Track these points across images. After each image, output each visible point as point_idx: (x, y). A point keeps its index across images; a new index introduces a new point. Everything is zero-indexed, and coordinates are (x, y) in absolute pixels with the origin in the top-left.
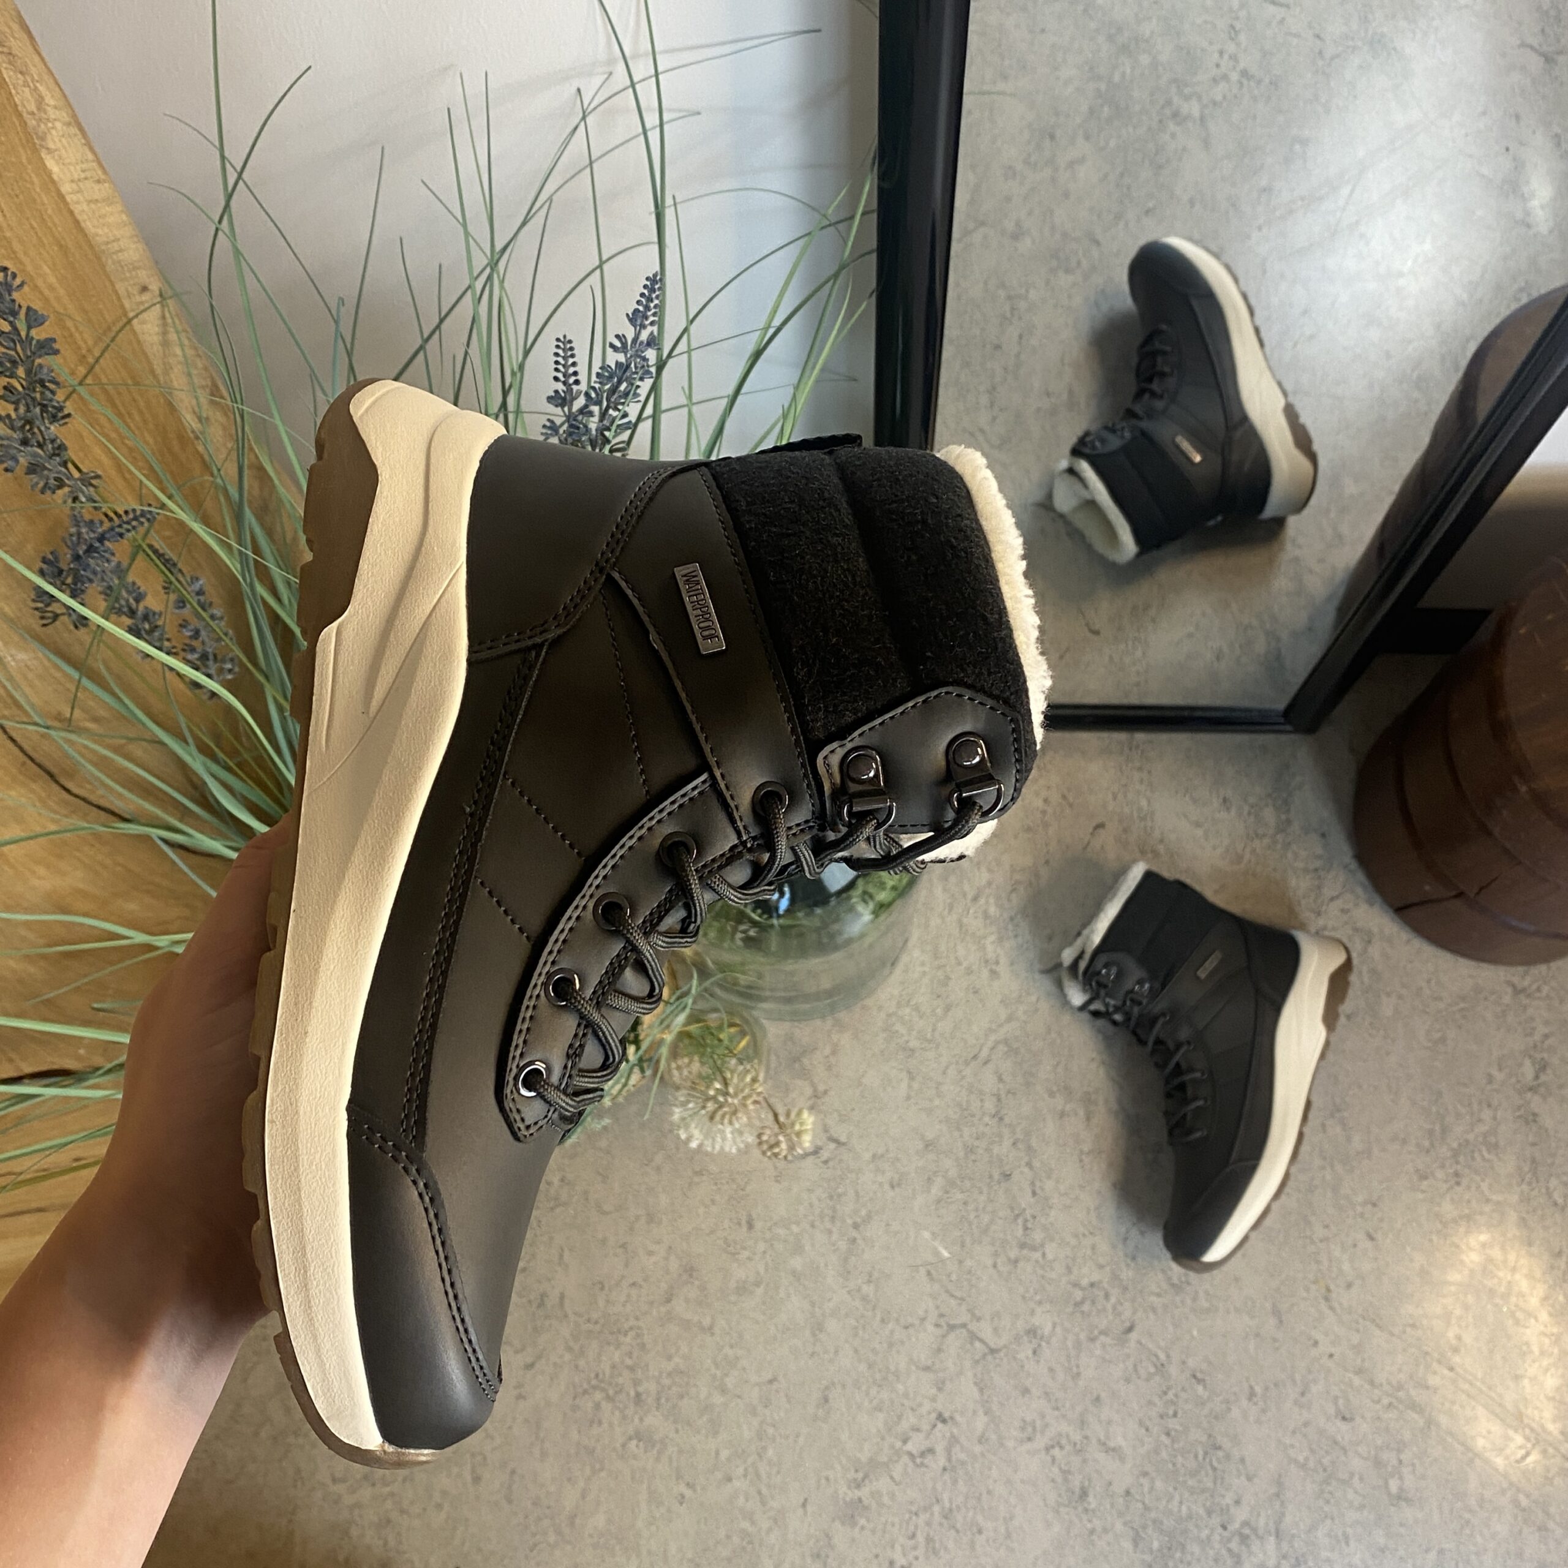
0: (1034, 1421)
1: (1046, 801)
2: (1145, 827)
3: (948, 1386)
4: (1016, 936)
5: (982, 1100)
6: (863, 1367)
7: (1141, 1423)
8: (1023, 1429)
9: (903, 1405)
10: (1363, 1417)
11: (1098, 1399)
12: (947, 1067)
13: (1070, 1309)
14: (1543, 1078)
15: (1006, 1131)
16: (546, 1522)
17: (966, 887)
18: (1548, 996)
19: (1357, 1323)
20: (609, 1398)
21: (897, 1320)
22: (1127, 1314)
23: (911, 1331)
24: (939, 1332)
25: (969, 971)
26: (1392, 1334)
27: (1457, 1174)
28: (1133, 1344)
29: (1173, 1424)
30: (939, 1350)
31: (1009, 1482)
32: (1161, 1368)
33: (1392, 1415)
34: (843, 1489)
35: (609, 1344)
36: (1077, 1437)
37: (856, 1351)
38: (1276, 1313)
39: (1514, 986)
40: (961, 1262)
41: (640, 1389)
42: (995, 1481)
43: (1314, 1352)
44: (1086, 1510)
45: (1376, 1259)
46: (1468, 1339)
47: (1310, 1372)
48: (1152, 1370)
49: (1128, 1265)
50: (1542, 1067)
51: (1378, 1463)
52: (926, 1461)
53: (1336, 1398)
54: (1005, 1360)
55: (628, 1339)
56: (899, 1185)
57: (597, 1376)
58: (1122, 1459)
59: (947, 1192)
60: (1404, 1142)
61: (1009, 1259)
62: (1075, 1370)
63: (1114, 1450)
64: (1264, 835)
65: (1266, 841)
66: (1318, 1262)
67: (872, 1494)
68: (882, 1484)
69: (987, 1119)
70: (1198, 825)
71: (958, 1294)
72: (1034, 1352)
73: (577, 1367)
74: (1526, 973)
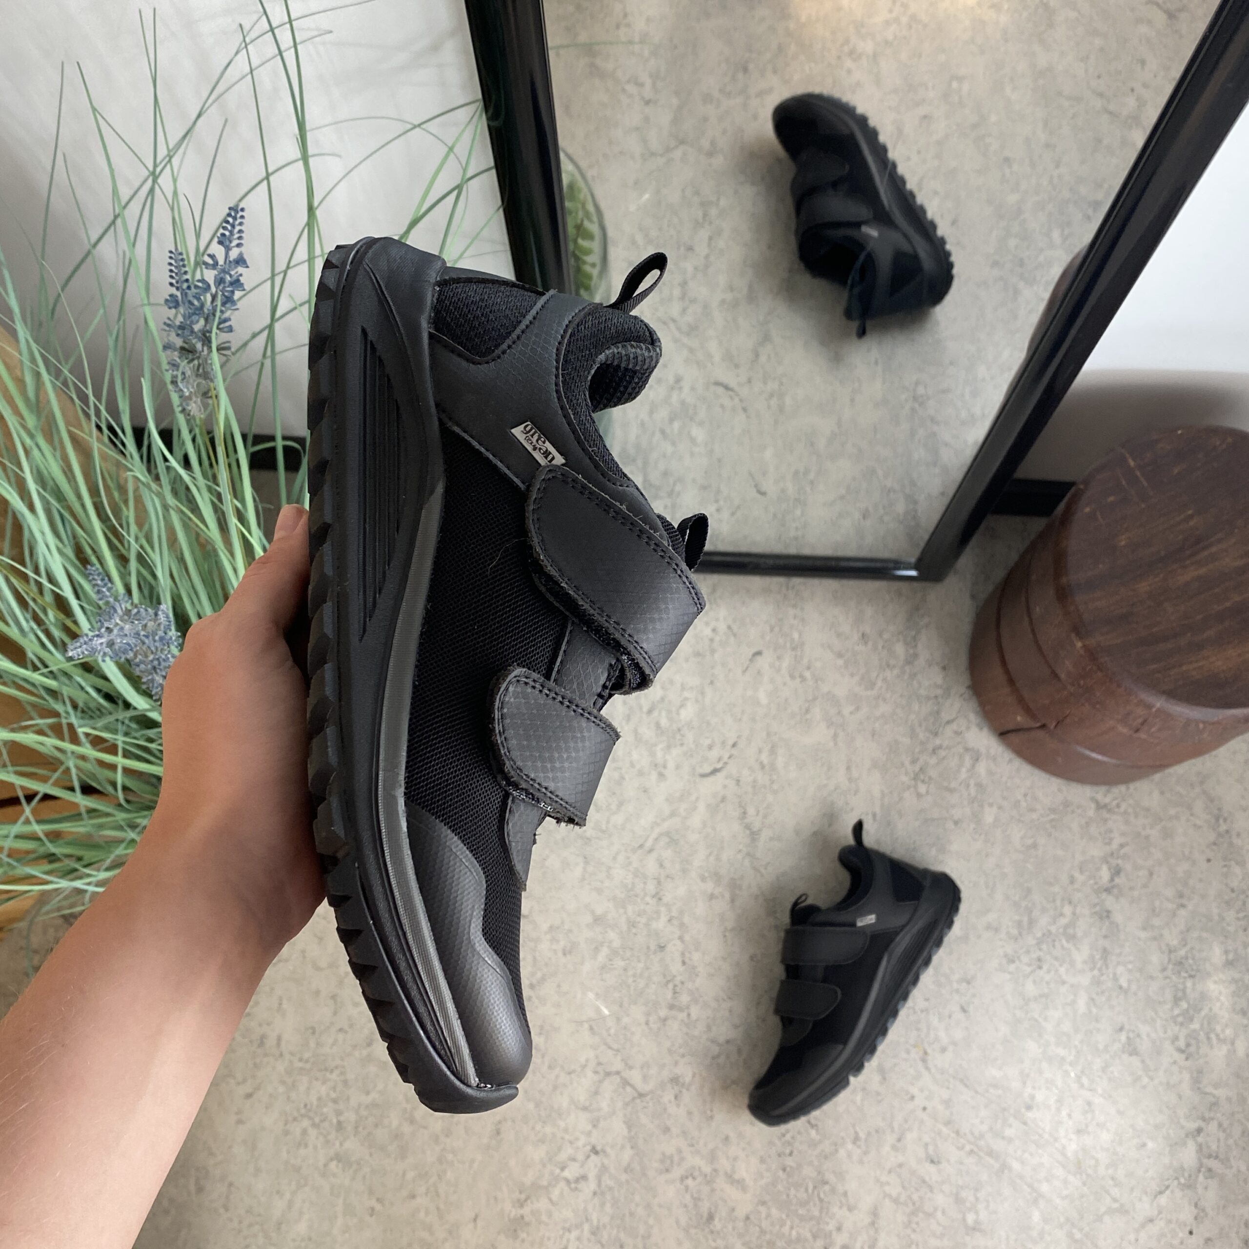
0: (671, 1157)
1: (714, 630)
2: (796, 656)
3: (602, 1124)
4: (682, 745)
5: (645, 883)
6: (531, 1106)
7: (762, 1160)
8: (662, 1161)
10: (948, 1161)
12: (617, 854)
13: (707, 1062)
14: (1117, 880)
15: (663, 909)
16: (257, 1228)
18: (1125, 812)
19: (948, 1082)
20: (314, 1125)
21: (562, 1067)
23: (573, 1076)
24: (596, 1078)
25: (641, 773)
26: (977, 1092)
27: (1039, 959)
29: (790, 1162)
30: (596, 1093)
31: (648, 1206)
33: (972, 1160)
34: (508, 1207)
35: (317, 1079)
36: (707, 1169)
38: (881, 1071)
39: (1097, 802)
40: (618, 1019)
41: (342, 1118)
42: (637, 1205)
43: (911, 1105)
44: (712, 1232)
45: (967, 1028)
46: (1040, 1097)
47: (906, 1121)
50: (1117, 872)
51: (958, 1200)
52: (579, 1186)
53: (926, 1145)
54: (651, 1104)
55: (334, 1076)
56: (570, 952)
57: (306, 1106)
58: (744, 1189)
59: (610, 960)
60: (997, 930)
61: (660, 1018)
62: (709, 1112)
63: (738, 1182)
64: (894, 666)
65: (896, 671)
66: (918, 1029)
67: (533, 1213)
68: (542, 1204)
69: (648, 899)
70: (840, 655)
71: (615, 1046)
72: (676, 1097)
73: (288, 1098)
74: (1108, 791)
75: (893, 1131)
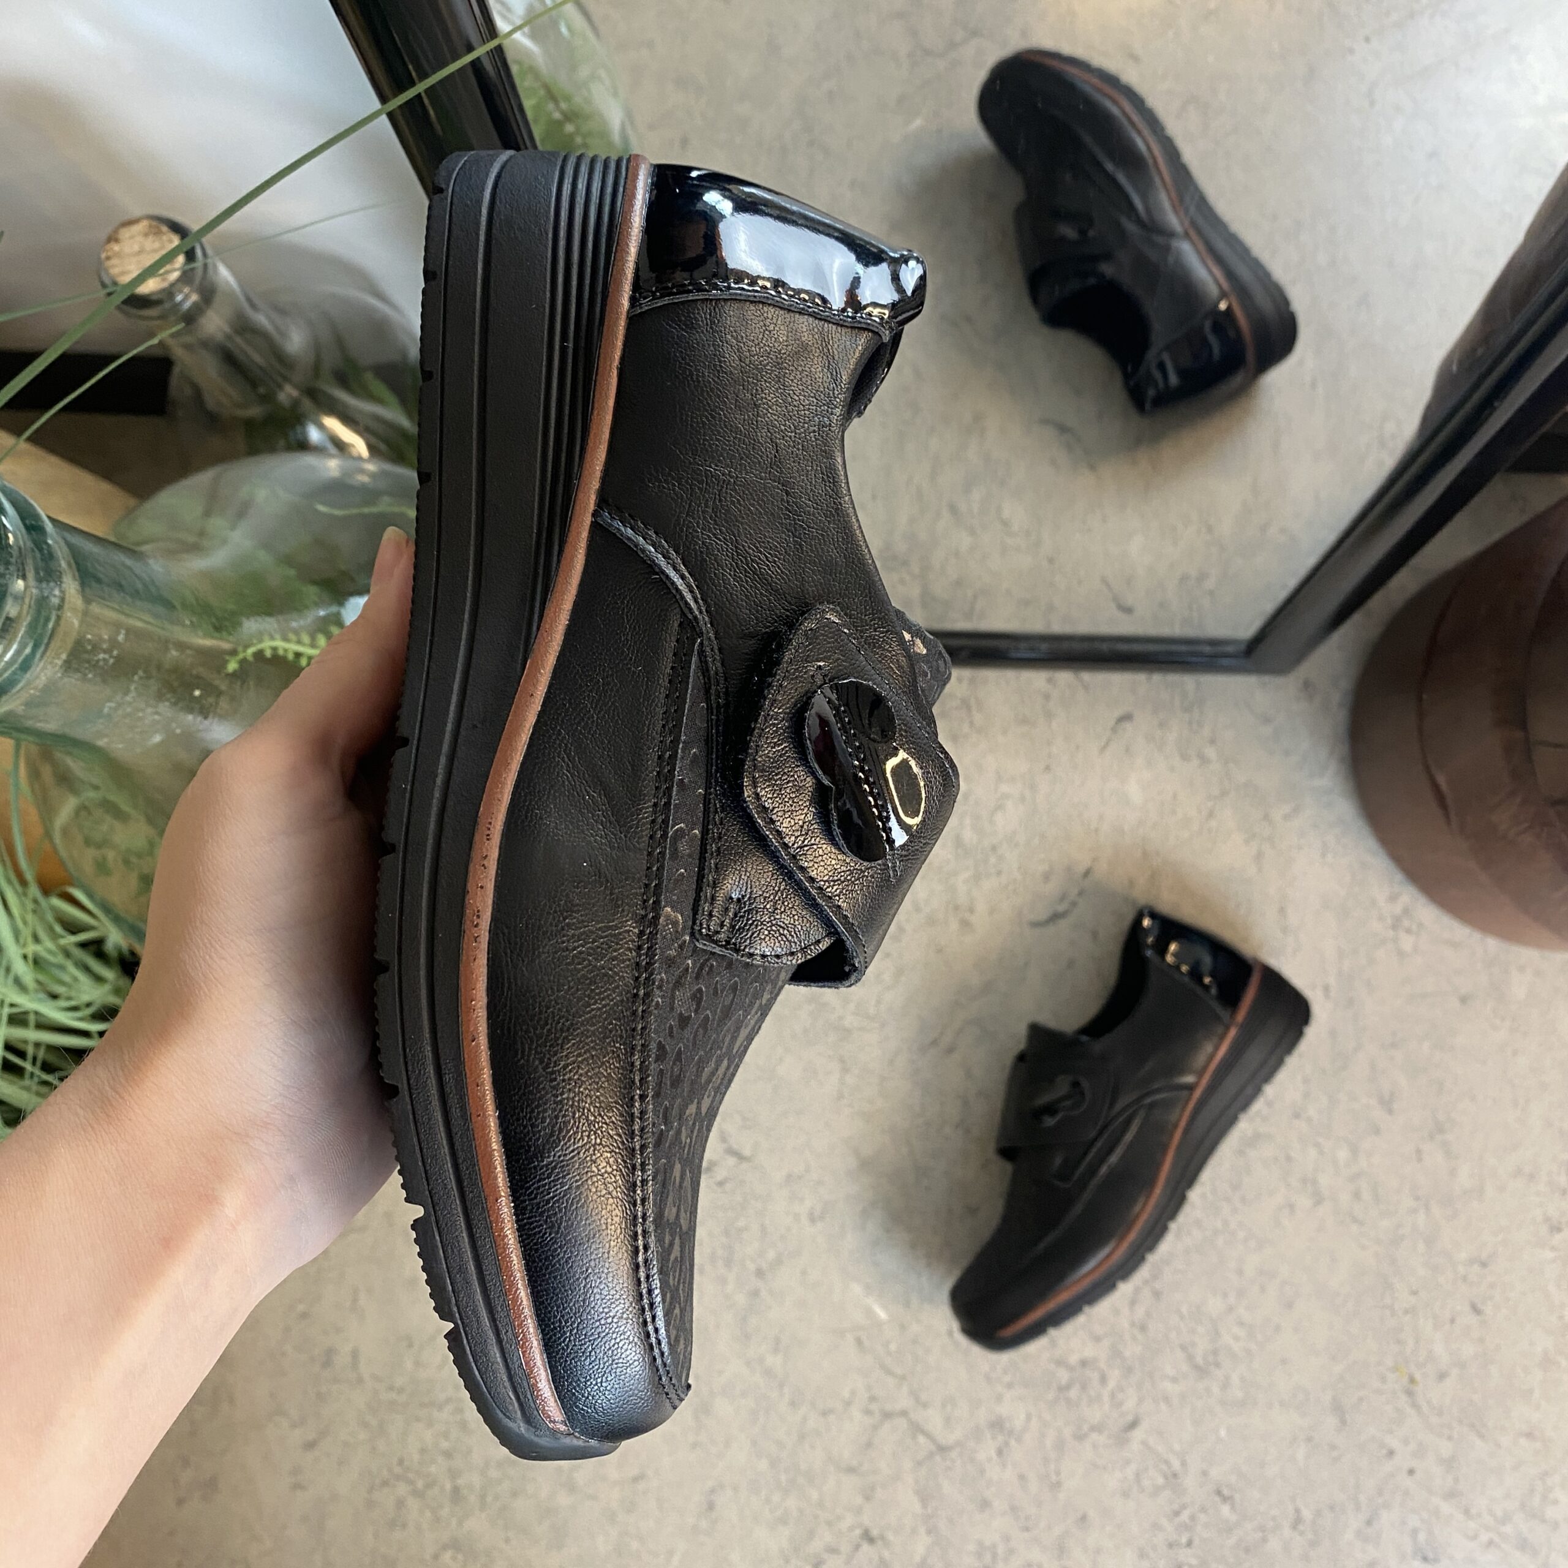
0: (994, 1546)
3: (880, 1494)
4: (999, 873)
6: (763, 1465)
7: (1142, 1555)
8: (979, 1555)
10: (1452, 1558)
11: (1084, 1518)
13: (1050, 1396)
19: (1450, 1426)
20: (417, 1494)
21: (813, 1404)
22: (1130, 1403)
23: (830, 1417)
24: (868, 1421)
26: (1498, 1446)
28: (1135, 1446)
29: (1186, 1556)
30: (869, 1445)
32: (1173, 1478)
35: (418, 1419)
37: (754, 1443)
40: (903, 1328)
41: (460, 1482)
43: (1388, 1466)
45: (1481, 1340)
47: (1380, 1493)
48: (1160, 1481)
49: (1134, 1338)
53: (1415, 1532)
54: (959, 1462)
56: (822, 1218)
57: (401, 1462)
62: (1054, 1476)
71: (899, 1371)
72: (1000, 1452)
75: (1358, 1508)
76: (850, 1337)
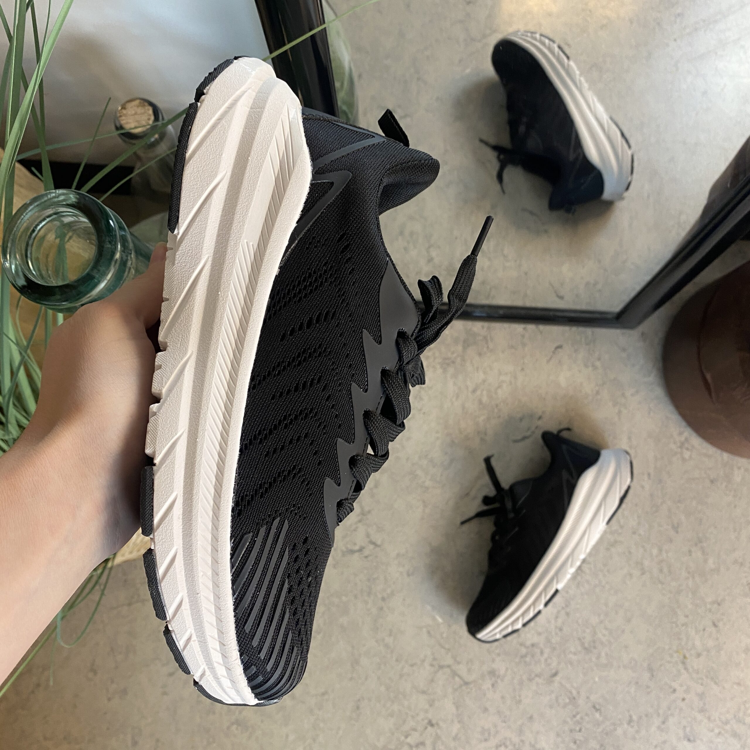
2: (589, 350)
3: (437, 704)
6: (383, 689)
7: (558, 735)
8: (482, 733)
9: (407, 714)
10: (702, 740)
11: (531, 718)
13: (517, 660)
17: (469, 383)
19: (702, 679)
21: (407, 661)
22: (554, 664)
23: (415, 667)
24: (432, 670)
26: (724, 688)
28: (556, 684)
29: (579, 736)
30: (432, 681)
32: (573, 700)
33: (719, 740)
36: (516, 739)
37: (379, 678)
38: (650, 669)
40: (449, 626)
43: (673, 697)
45: (717, 639)
47: (669, 708)
48: (567, 701)
49: (556, 634)
53: (685, 727)
54: (474, 689)
56: (413, 574)
60: (742, 564)
62: (518, 697)
66: (679, 639)
70: (624, 350)
71: (447, 646)
72: (493, 685)
75: (659, 715)
76: (424, 630)
